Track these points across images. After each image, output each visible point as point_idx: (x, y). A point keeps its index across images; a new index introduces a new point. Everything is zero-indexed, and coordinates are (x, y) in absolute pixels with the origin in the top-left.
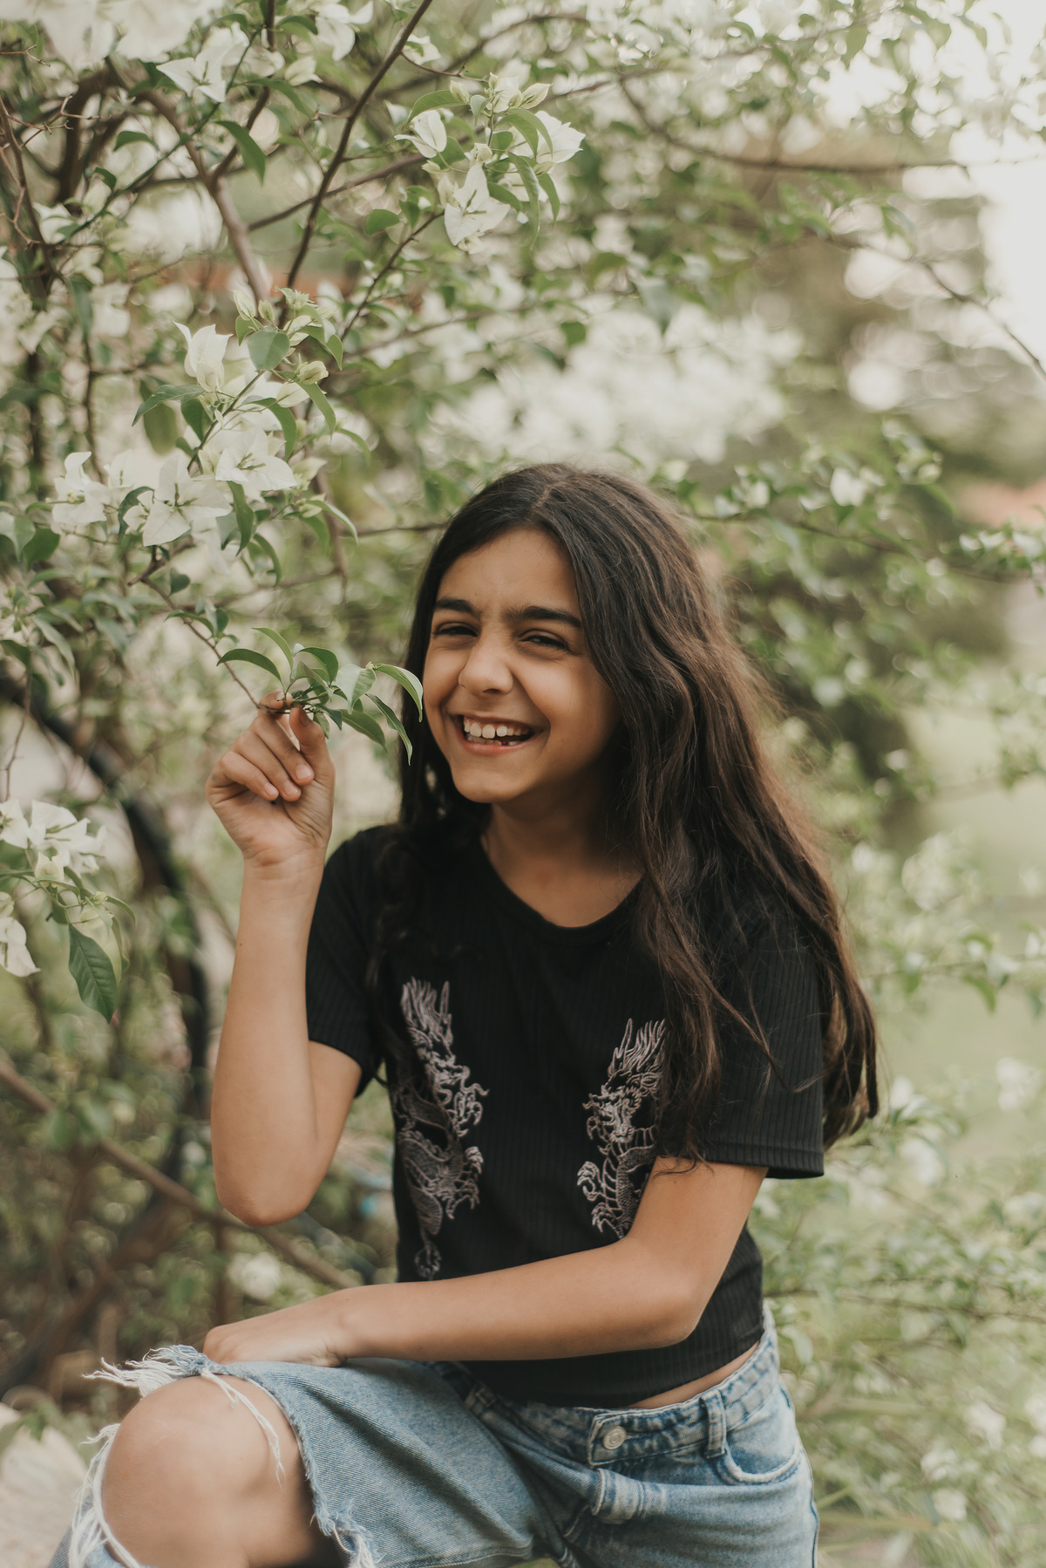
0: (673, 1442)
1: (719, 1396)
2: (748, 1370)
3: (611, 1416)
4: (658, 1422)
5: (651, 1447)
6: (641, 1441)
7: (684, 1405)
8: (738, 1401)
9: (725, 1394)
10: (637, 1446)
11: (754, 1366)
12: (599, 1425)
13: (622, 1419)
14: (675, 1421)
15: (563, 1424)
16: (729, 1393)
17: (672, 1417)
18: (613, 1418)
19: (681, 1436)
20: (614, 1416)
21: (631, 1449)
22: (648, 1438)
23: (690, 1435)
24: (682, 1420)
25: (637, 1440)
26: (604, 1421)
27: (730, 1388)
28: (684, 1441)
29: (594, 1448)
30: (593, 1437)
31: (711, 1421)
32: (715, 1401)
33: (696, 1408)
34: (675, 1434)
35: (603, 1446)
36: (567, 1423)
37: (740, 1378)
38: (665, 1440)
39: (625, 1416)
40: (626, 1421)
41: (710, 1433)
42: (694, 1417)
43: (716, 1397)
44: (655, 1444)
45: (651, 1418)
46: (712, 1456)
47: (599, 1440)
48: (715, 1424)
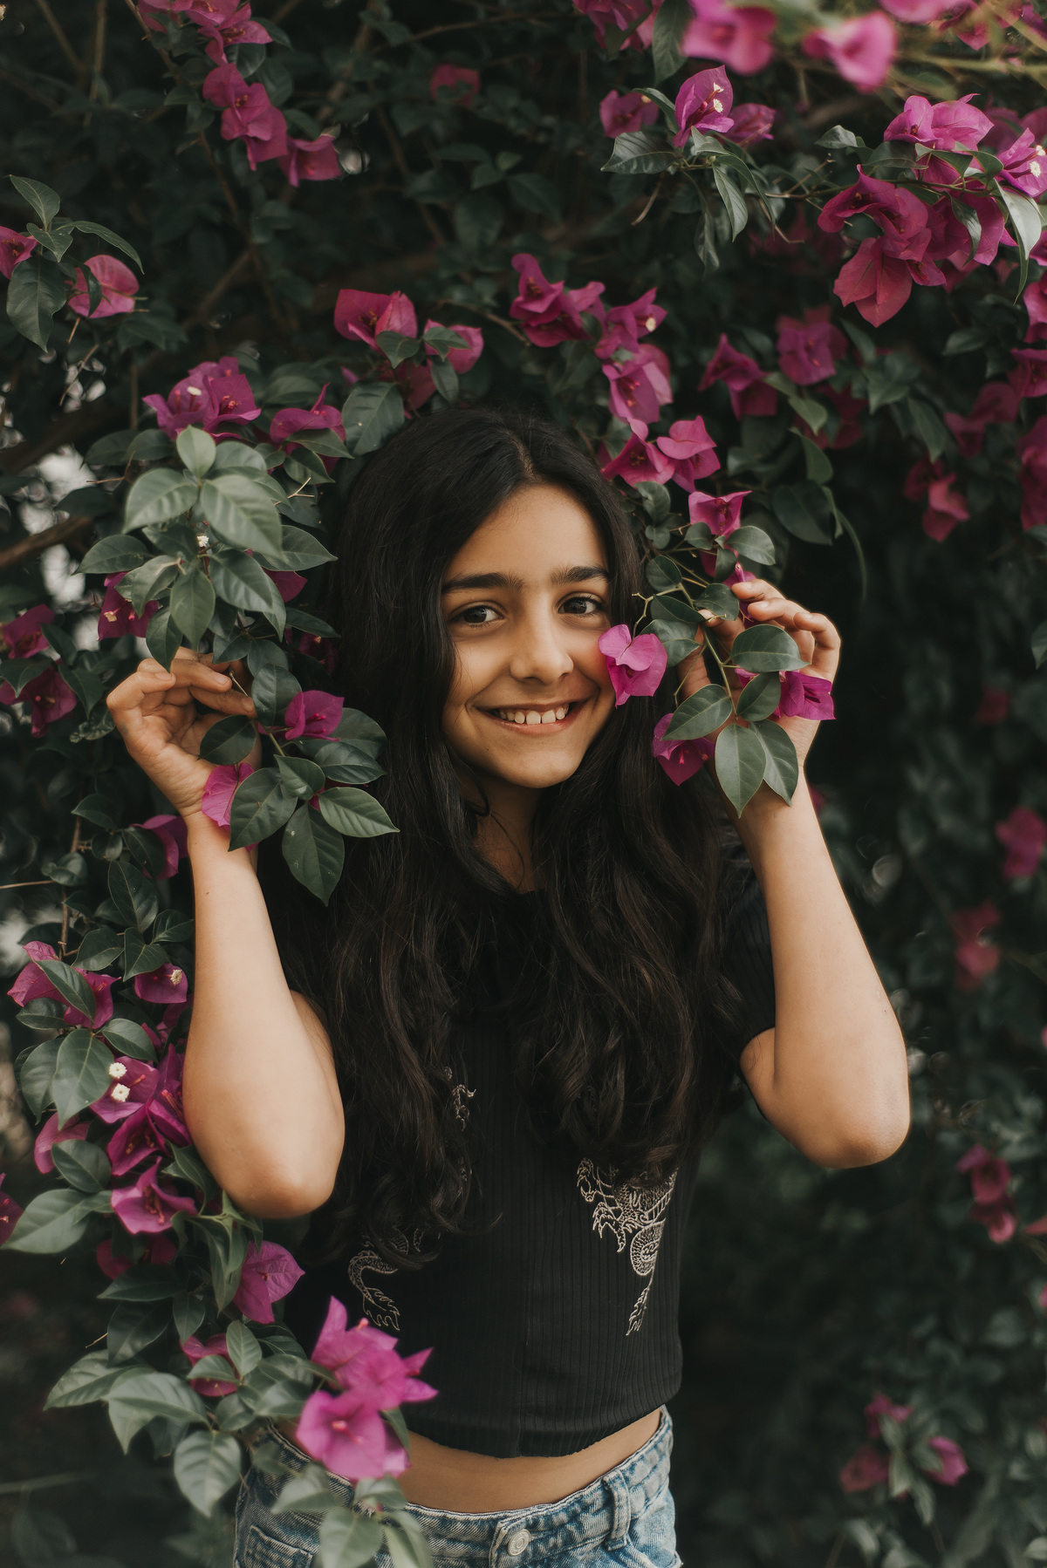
0: (576, 1534)
1: (621, 1475)
2: (649, 1451)
3: (515, 1520)
4: (563, 1517)
5: (555, 1546)
6: (545, 1540)
7: (587, 1491)
8: (640, 1484)
9: (627, 1474)
10: (541, 1547)
11: (655, 1446)
12: (504, 1532)
13: (527, 1521)
14: (579, 1510)
15: (460, 1541)
16: (632, 1474)
17: (577, 1507)
18: (518, 1522)
19: (586, 1527)
20: (519, 1519)
21: (536, 1551)
22: (552, 1535)
23: (595, 1525)
24: (586, 1508)
25: (541, 1540)
26: (509, 1527)
27: (632, 1468)
28: (589, 1533)
29: (498, 1557)
30: (498, 1545)
31: (617, 1504)
32: (618, 1481)
33: (600, 1492)
34: (580, 1526)
35: (508, 1553)
36: (465, 1539)
37: (642, 1458)
38: (570, 1534)
39: (530, 1517)
40: (531, 1522)
41: (616, 1517)
42: (599, 1504)
43: (619, 1477)
44: (560, 1541)
45: (556, 1514)
46: (614, 1547)
47: (504, 1548)
48: (620, 1507)
